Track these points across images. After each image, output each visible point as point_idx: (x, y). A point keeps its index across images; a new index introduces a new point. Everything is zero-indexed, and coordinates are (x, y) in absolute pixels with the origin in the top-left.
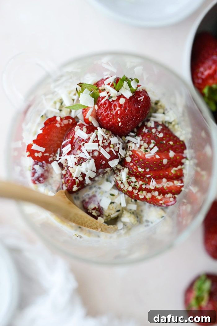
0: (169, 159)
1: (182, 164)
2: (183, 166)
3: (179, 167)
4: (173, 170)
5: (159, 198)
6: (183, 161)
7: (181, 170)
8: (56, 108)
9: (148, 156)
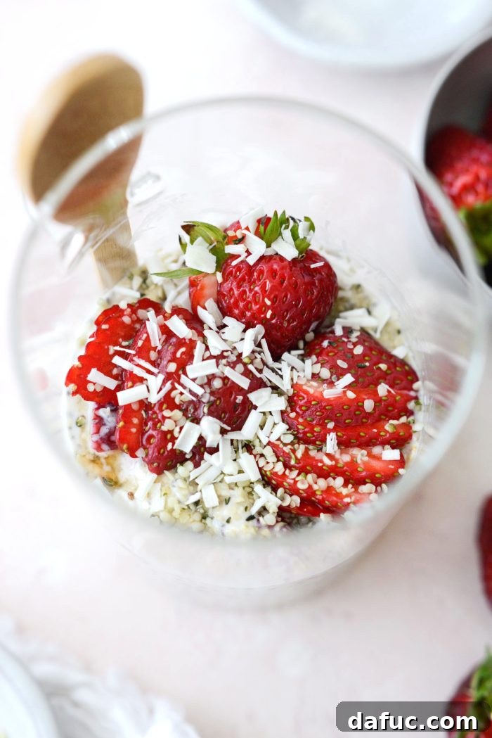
0: (378, 401)
1: (410, 413)
2: (411, 419)
3: (403, 419)
4: (389, 426)
5: (345, 491)
6: (411, 405)
7: (407, 426)
8: (131, 288)
9: (329, 393)
